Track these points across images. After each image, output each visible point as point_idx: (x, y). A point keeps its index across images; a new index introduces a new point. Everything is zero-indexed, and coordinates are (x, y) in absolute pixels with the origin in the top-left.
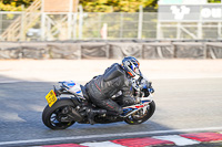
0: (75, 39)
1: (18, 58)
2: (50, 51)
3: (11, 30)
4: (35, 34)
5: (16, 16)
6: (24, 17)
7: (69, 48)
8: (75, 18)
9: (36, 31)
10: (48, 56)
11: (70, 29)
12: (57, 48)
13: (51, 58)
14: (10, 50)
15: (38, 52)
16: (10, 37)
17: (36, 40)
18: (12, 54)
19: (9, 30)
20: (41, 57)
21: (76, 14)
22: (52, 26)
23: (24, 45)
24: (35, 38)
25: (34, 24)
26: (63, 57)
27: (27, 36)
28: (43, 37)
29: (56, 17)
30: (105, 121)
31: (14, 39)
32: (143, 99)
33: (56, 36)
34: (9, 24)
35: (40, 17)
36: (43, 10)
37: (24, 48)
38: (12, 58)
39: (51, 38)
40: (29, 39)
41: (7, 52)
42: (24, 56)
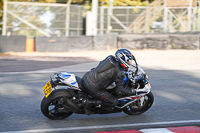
0: (194, 30)
1: (143, 48)
2: (172, 42)
3: (136, 23)
4: (158, 27)
5: (141, 10)
6: (148, 12)
7: (189, 39)
8: (195, 12)
9: (159, 23)
10: (170, 46)
11: (190, 22)
12: (178, 39)
13: (173, 48)
14: (136, 41)
15: (161, 43)
16: (136, 29)
17: (159, 33)
18: (138, 45)
19: (134, 23)
20: (163, 47)
21: (195, 8)
22: (174, 19)
23: (148, 36)
24: (158, 30)
25: (158, 17)
26: (184, 48)
27: (151, 28)
28: (165, 29)
29: (177, 11)
30: (102, 111)
31: (140, 31)
32: (138, 90)
33: (177, 29)
34: (135, 18)
35: (163, 11)
36: (165, 4)
37: (148, 39)
38: (138, 48)
39: (172, 30)
40: (153, 31)
41: (133, 43)
42: (149, 47)
